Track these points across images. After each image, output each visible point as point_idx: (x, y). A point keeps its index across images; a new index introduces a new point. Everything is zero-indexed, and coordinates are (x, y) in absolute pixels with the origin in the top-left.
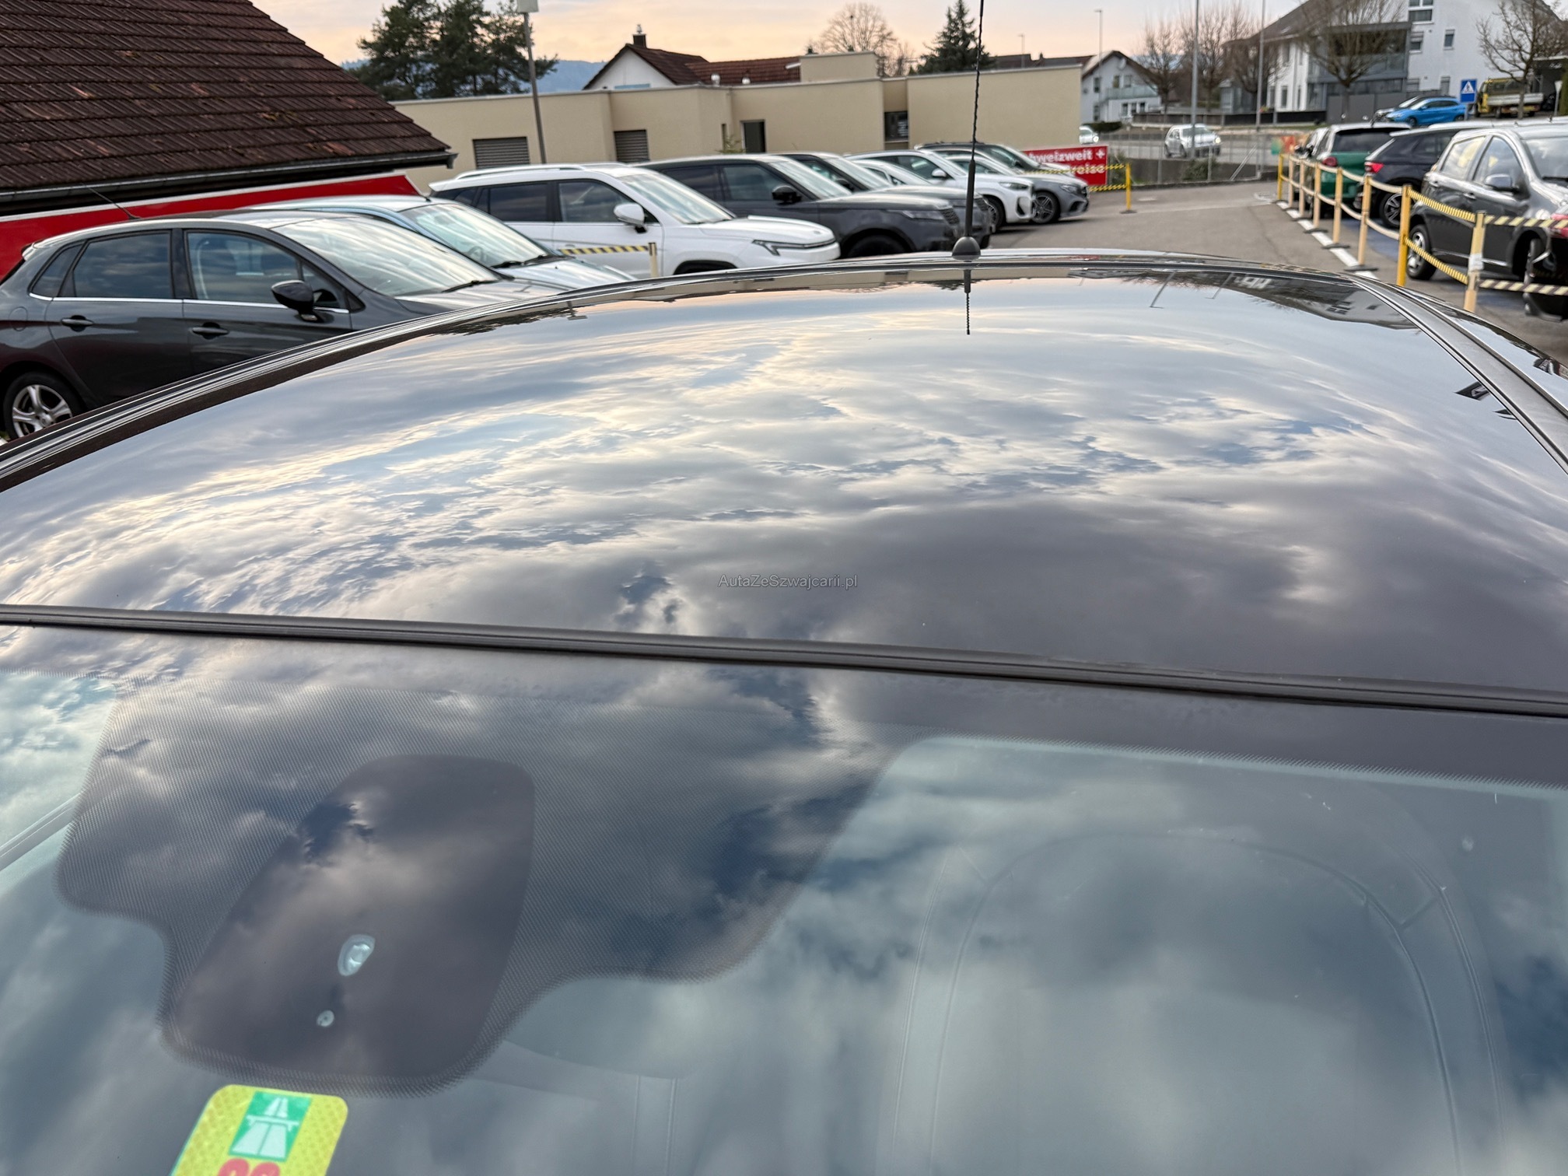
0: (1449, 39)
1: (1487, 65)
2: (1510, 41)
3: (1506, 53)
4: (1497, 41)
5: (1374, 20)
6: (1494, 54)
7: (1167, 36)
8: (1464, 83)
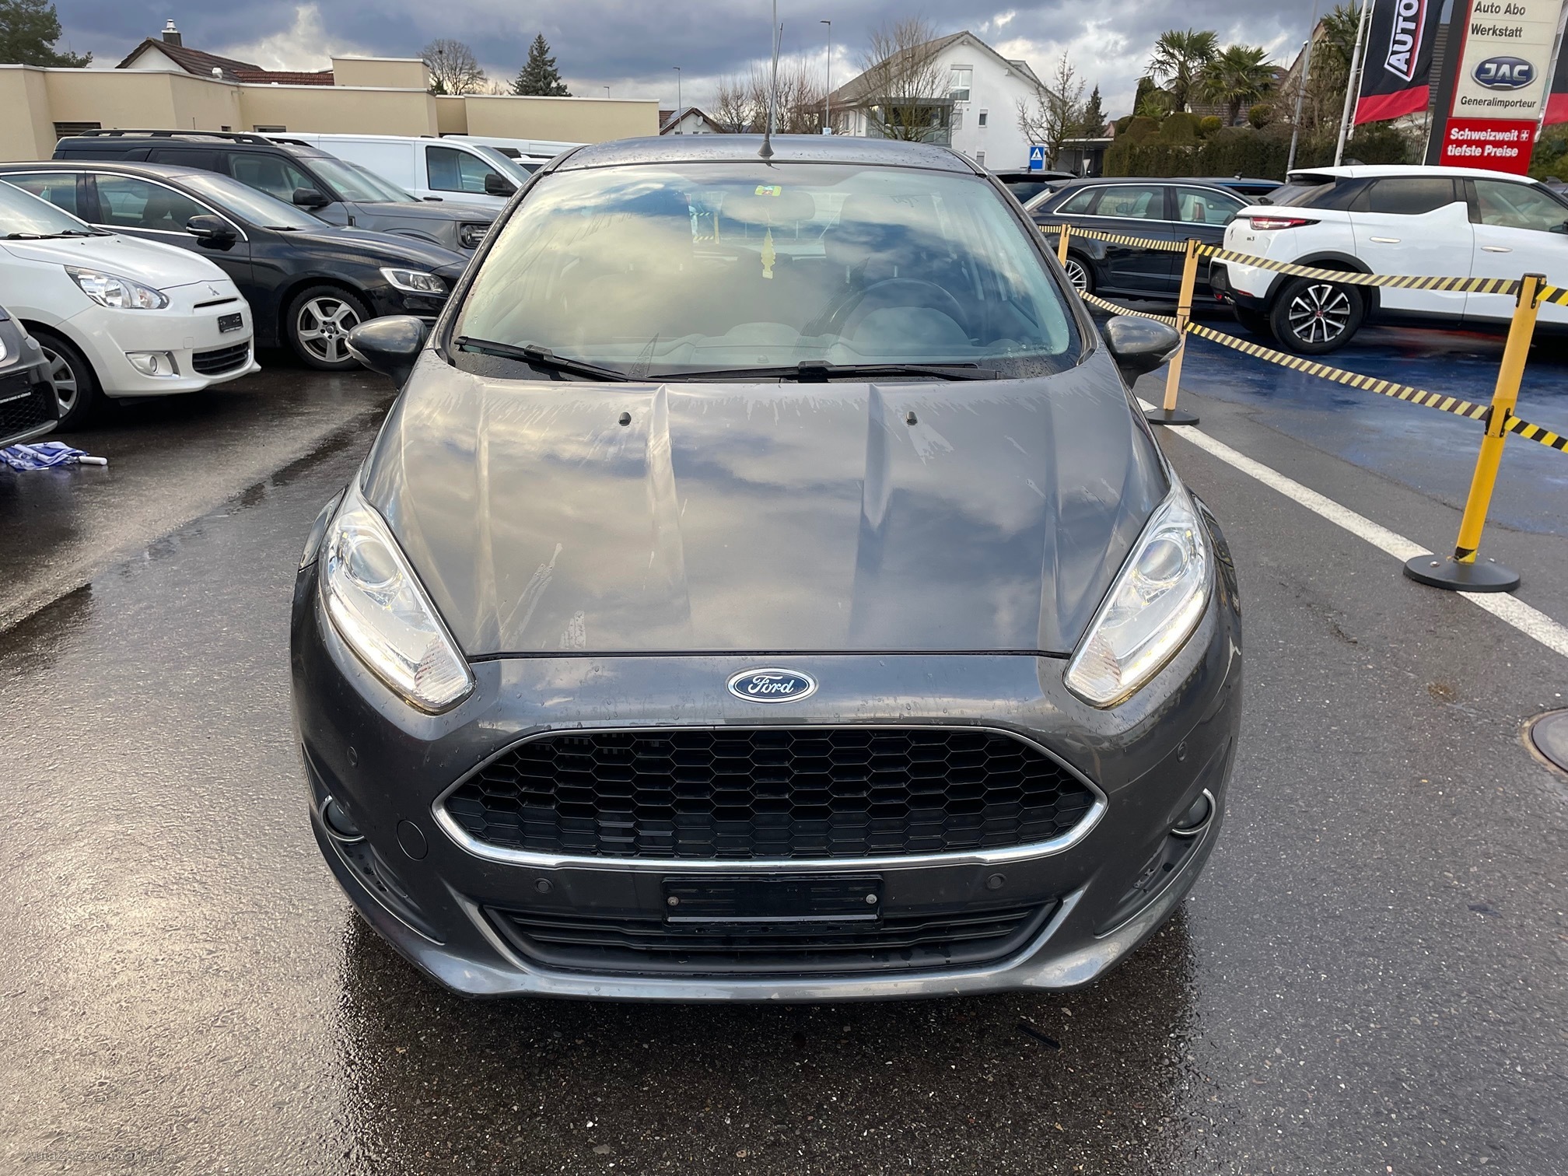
0: (983, 118)
3: (1040, 131)
4: (1033, 120)
5: (926, 94)
6: (1030, 132)
7: (738, 98)
8: (1033, 150)
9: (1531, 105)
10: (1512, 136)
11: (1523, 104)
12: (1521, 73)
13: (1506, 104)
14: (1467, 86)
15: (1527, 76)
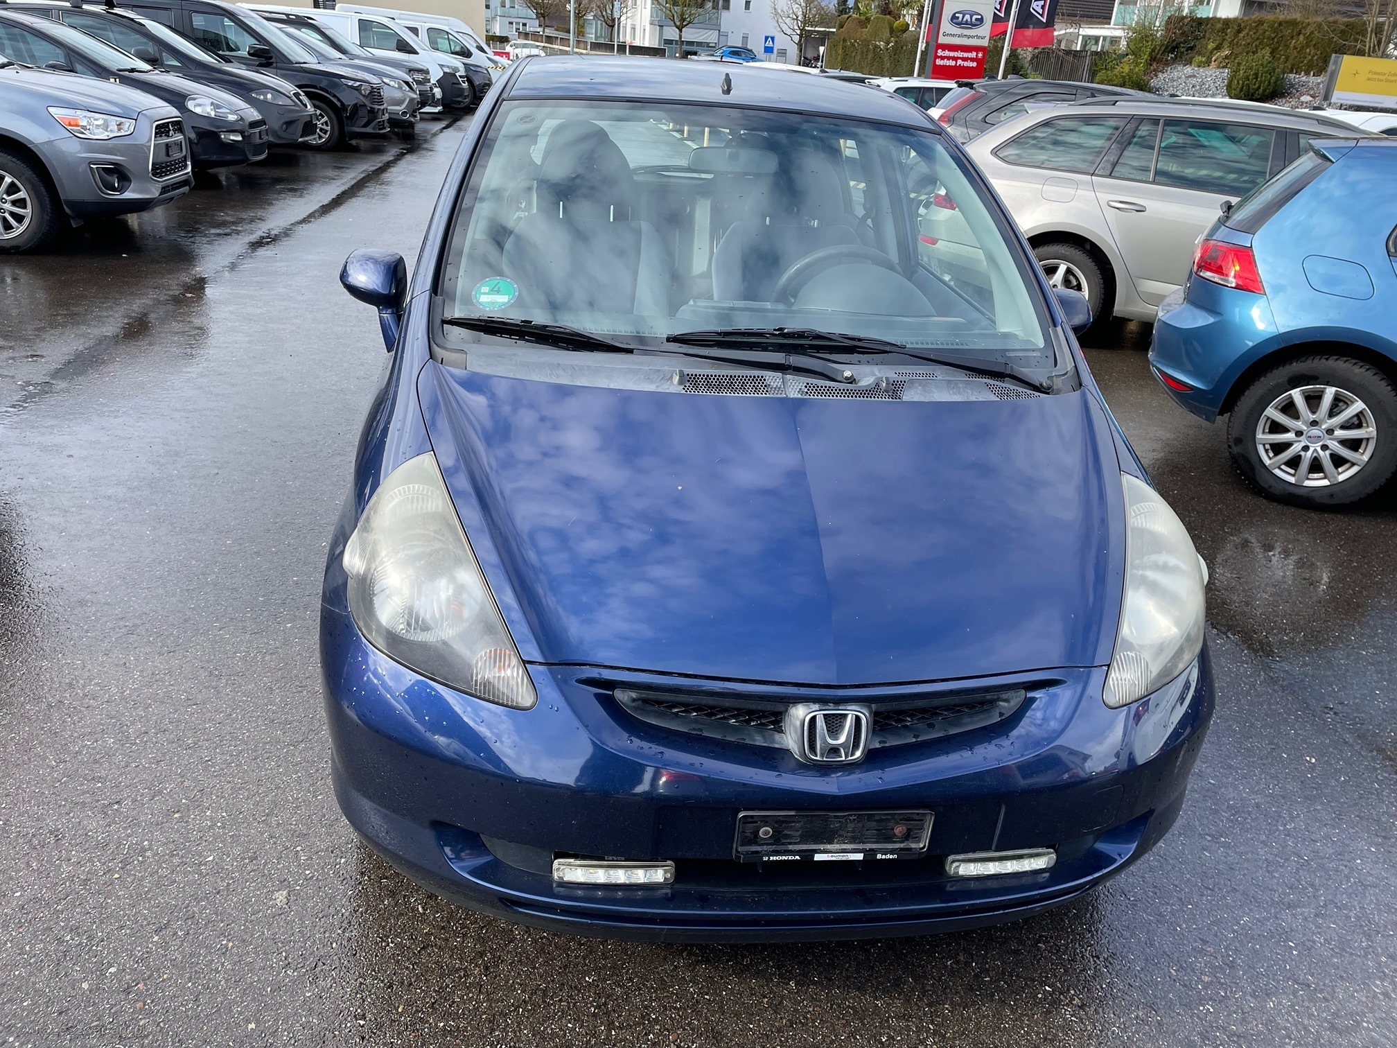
0: (747, 4)
1: (775, 27)
2: (791, 11)
3: (788, 20)
4: (782, 11)
6: (780, 20)
8: (767, 38)
9: (983, 38)
10: (973, 55)
11: (978, 37)
12: (976, 19)
13: (969, 37)
14: (946, 26)
15: (981, 21)
